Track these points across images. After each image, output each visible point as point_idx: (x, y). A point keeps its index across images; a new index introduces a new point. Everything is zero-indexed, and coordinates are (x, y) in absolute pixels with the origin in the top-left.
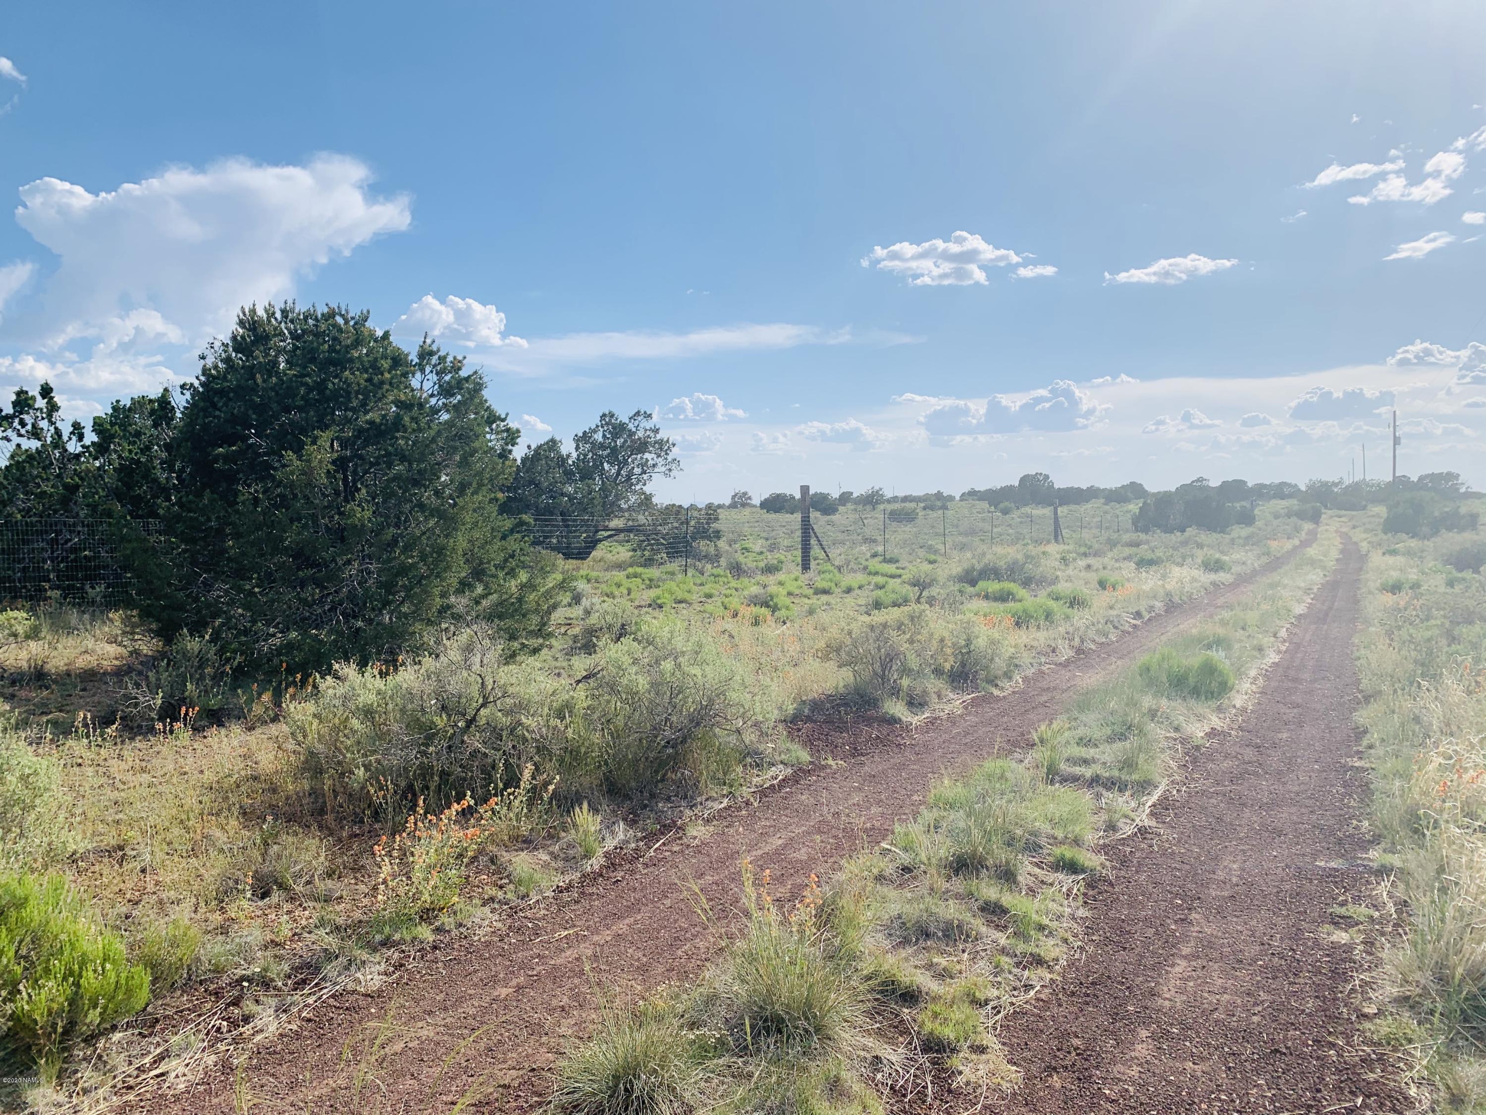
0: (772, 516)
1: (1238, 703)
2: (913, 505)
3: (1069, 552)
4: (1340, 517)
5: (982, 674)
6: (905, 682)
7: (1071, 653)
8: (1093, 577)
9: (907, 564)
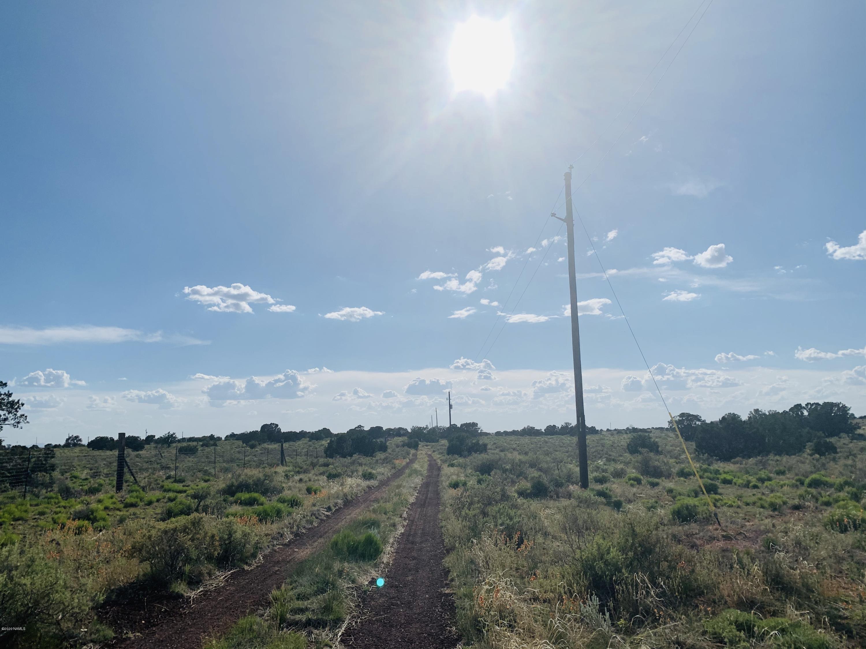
0: (97, 453)
1: (385, 560)
2: (195, 443)
3: (290, 471)
4: (427, 446)
5: (238, 556)
6: (187, 568)
7: (292, 537)
8: (304, 486)
9: (190, 483)
